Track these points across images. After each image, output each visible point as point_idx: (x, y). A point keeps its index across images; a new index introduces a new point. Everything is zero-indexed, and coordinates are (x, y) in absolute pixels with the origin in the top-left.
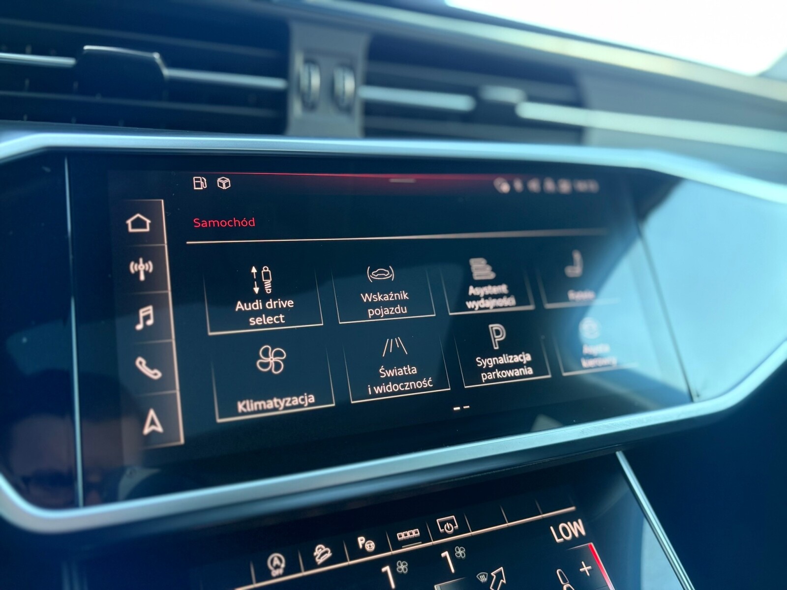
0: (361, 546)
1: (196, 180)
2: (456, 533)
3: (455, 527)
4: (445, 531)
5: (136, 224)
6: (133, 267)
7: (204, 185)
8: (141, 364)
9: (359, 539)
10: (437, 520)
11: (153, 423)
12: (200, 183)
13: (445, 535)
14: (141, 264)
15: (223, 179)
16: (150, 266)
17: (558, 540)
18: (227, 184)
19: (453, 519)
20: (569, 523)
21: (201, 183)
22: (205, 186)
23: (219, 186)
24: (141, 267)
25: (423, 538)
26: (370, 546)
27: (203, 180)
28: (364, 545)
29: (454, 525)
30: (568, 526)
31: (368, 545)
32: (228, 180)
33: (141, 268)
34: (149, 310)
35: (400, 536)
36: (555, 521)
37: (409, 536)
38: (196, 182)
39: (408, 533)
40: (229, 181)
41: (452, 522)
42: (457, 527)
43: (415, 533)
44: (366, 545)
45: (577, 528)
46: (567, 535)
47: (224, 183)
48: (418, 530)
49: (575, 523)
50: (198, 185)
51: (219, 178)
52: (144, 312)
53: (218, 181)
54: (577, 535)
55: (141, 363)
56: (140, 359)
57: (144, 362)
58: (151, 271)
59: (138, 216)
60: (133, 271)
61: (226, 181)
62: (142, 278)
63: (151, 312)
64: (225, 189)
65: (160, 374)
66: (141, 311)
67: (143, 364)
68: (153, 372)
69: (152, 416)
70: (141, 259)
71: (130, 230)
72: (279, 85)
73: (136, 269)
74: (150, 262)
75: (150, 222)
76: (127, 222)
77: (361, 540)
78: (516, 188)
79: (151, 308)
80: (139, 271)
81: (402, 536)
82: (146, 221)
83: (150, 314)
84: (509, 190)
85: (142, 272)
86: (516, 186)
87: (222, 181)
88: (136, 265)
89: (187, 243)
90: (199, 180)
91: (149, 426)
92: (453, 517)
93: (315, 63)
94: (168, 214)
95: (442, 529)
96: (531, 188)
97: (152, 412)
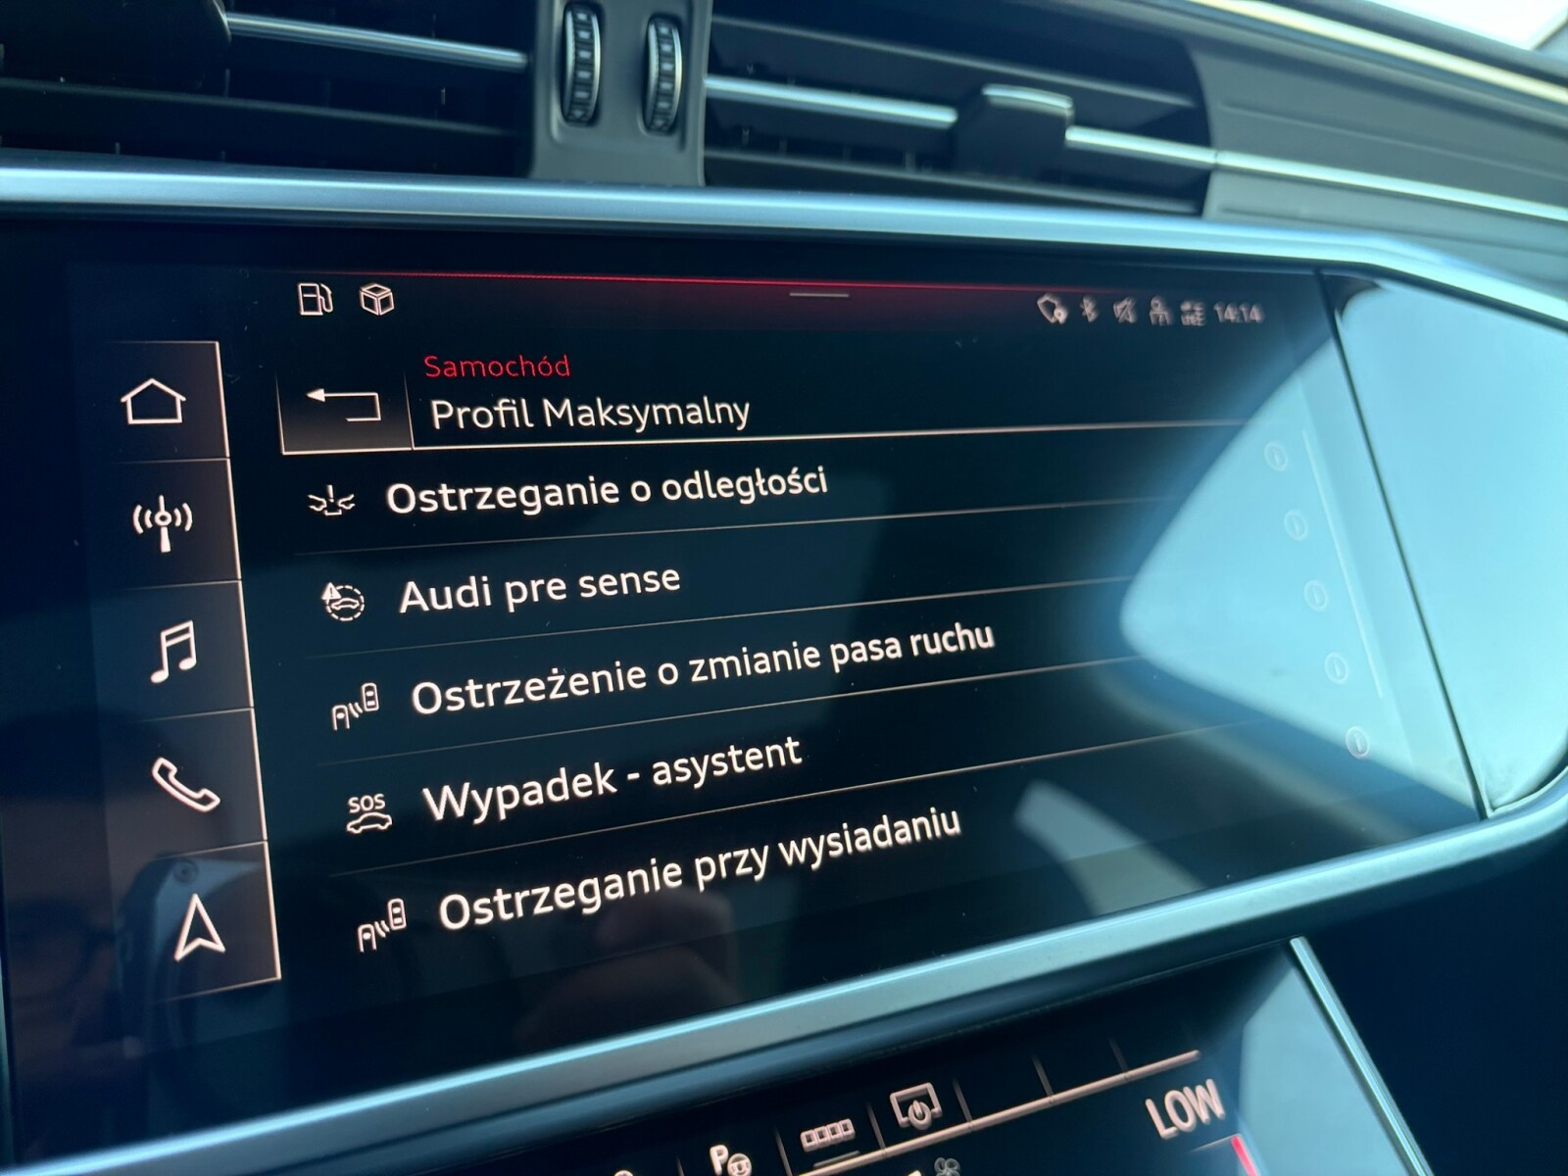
0: (719, 1169)
1: (305, 290)
2: (937, 1124)
3: (933, 1110)
4: (910, 1121)
5: (142, 406)
6: (139, 520)
7: (325, 305)
8: (167, 776)
9: (714, 1151)
10: (894, 1097)
11: (199, 930)
12: (315, 299)
13: (912, 1132)
14: (163, 512)
15: (375, 290)
16: (187, 516)
17: (1165, 1132)
18: (385, 303)
19: (928, 1094)
20: (1187, 1090)
21: (318, 301)
22: (328, 306)
23: (364, 307)
24: (163, 518)
25: (863, 1141)
26: (740, 1168)
27: (323, 293)
28: (725, 1166)
29: (931, 1106)
30: (1185, 1096)
31: (736, 1165)
32: (387, 292)
33: (163, 521)
34: (186, 631)
35: (809, 1140)
36: (1156, 1087)
37: (829, 1138)
38: (305, 296)
39: (826, 1129)
40: (391, 294)
41: (925, 1098)
42: (937, 1109)
43: (842, 1130)
44: (730, 1165)
45: (1202, 1102)
46: (1184, 1117)
47: (377, 298)
48: (849, 1121)
49: (1200, 1089)
50: (311, 304)
51: (365, 284)
52: (169, 638)
53: (362, 294)
54: (1205, 1117)
55: (164, 771)
56: (161, 761)
57: (174, 770)
58: (188, 528)
59: (152, 386)
60: (140, 530)
61: (381, 295)
62: (166, 546)
63: (191, 635)
64: (381, 314)
65: (217, 800)
66: (164, 634)
67: (172, 776)
68: (199, 795)
69: (197, 914)
70: (162, 499)
71: (131, 421)
72: (511, 57)
73: (149, 525)
74: (186, 506)
75: (184, 399)
76: (123, 400)
77: (718, 1154)
78: (1084, 314)
79: (190, 624)
80: (157, 529)
81: (813, 1138)
82: (174, 398)
83: (187, 642)
84: (1068, 320)
85: (164, 533)
86: (1083, 310)
87: (372, 295)
88: (148, 513)
89: (285, 453)
90: (314, 292)
91: (189, 939)
92: (928, 1086)
93: (596, 8)
94: (233, 379)
95: (904, 1117)
96: (1117, 316)
97: (196, 902)
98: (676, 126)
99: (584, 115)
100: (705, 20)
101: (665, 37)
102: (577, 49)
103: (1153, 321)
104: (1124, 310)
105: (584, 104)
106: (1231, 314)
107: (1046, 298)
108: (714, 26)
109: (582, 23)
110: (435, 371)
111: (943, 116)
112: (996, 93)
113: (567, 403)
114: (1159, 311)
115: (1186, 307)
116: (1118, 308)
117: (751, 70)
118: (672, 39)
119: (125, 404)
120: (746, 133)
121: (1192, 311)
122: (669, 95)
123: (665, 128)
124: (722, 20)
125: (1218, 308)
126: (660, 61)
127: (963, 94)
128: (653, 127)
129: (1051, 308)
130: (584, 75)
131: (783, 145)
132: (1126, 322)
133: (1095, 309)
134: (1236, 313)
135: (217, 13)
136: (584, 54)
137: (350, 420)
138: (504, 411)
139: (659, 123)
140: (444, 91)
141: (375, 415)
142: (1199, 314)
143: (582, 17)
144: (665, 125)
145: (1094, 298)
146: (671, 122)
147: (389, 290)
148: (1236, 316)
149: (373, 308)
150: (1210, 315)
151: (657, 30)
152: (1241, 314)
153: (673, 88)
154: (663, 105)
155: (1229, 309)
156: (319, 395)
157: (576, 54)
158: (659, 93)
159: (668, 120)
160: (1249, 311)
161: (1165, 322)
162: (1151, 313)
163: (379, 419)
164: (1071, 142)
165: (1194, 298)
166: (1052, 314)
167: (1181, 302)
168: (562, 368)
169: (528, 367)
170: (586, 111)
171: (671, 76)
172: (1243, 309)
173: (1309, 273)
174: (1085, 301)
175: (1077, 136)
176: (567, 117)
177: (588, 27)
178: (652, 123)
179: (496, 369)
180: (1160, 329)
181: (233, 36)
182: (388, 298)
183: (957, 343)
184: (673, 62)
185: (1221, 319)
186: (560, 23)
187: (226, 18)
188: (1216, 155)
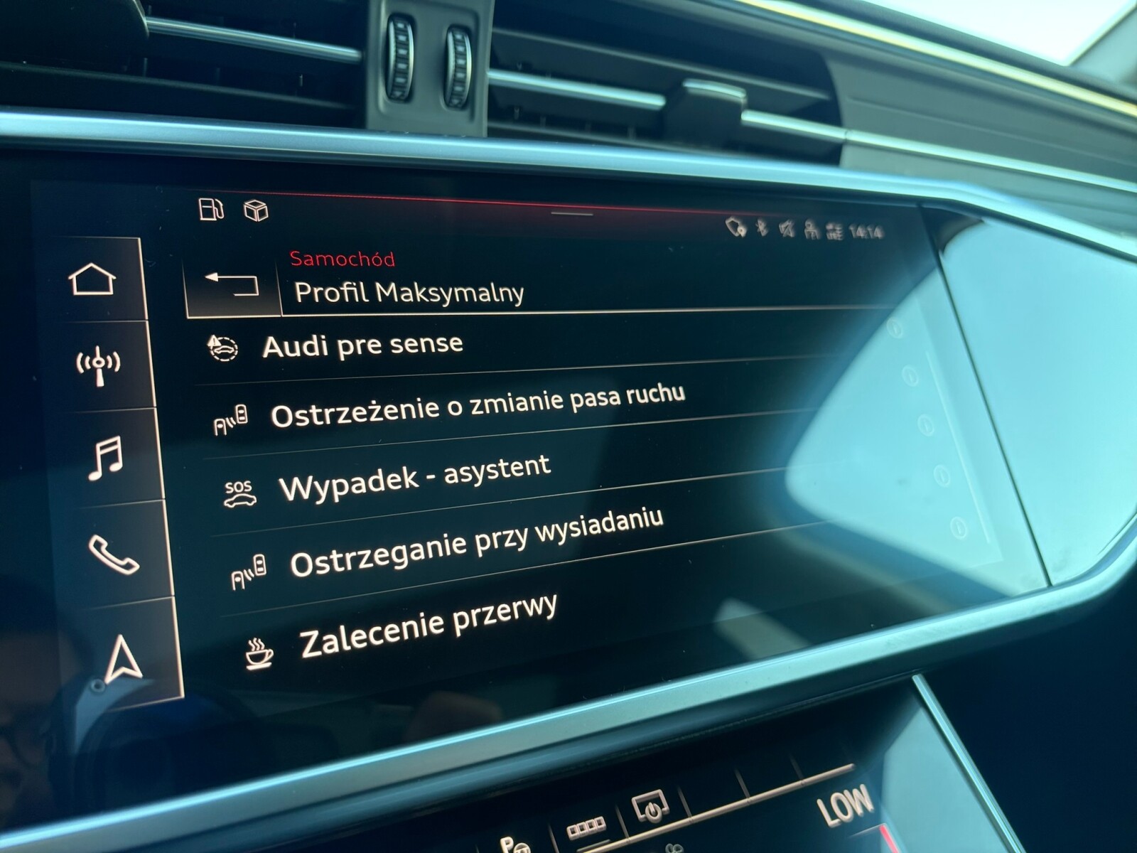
1: (204, 203)
2: (666, 819)
3: (663, 809)
4: (646, 817)
5: (84, 282)
6: (81, 363)
7: (218, 214)
8: (99, 548)
9: (503, 841)
10: (634, 799)
11: (123, 661)
12: (212, 209)
13: (648, 825)
14: (98, 358)
15: (255, 204)
16: (116, 361)
17: (831, 823)
18: (262, 213)
19: (660, 796)
20: (846, 792)
21: (214, 210)
22: (220, 215)
23: (246, 216)
24: (99, 362)
25: (612, 833)
27: (217, 205)
28: (511, 852)
29: (662, 806)
30: (845, 797)
31: (519, 851)
32: (263, 206)
33: (98, 365)
34: (115, 443)
35: (573, 832)
36: (824, 789)
37: (587, 830)
38: (204, 207)
39: (585, 824)
40: (266, 207)
41: (657, 800)
42: (666, 808)
43: (597, 824)
44: (515, 851)
45: (857, 800)
46: (845, 812)
47: (256, 210)
48: (602, 818)
49: (855, 791)
50: (208, 213)
51: (247, 200)
52: (102, 448)
53: (245, 206)
54: (860, 811)
55: (98, 545)
56: (96, 538)
57: (105, 544)
58: (117, 369)
59: (91, 267)
60: (81, 371)
61: (260, 208)
62: (100, 382)
63: (119, 447)
64: (259, 220)
65: (137, 567)
66: (99, 446)
67: (103, 549)
68: (123, 563)
69: (122, 649)
70: (98, 348)
71: (76, 293)
72: (350, 53)
73: (88, 367)
74: (115, 354)
75: (115, 278)
76: (70, 278)
77: (506, 843)
78: (758, 230)
79: (118, 439)
80: (94, 370)
81: (576, 831)
82: (107, 278)
83: (116, 451)
84: (747, 234)
85: (100, 373)
86: (758, 228)
87: (252, 207)
88: (88, 359)
89: (188, 318)
90: (211, 205)
91: (116, 668)
92: (659, 791)
93: (410, 20)
94: (151, 264)
95: (642, 814)
96: (782, 232)
97: (121, 640)
98: (467, 104)
99: (402, 94)
100: (487, 31)
101: (459, 41)
102: (397, 47)
103: (807, 236)
104: (786, 228)
105: (402, 87)
106: (861, 232)
107: (732, 219)
108: (494, 34)
109: (401, 30)
110: (298, 262)
111: (656, 101)
112: (693, 86)
113: (393, 285)
114: (811, 229)
115: (830, 227)
116: (782, 227)
117: (520, 67)
118: (464, 42)
119: (72, 280)
120: (517, 111)
121: (834, 230)
122: (462, 82)
123: (460, 106)
124: (500, 31)
125: (852, 228)
126: (456, 58)
127: (670, 86)
128: (451, 105)
129: (735, 226)
130: (402, 66)
131: (543, 120)
132: (788, 237)
133: (765, 228)
134: (864, 231)
135: (141, 18)
136: (402, 52)
137: (236, 295)
138: (348, 290)
139: (456, 101)
140: (301, 77)
141: (255, 293)
142: (839, 232)
143: (401, 26)
144: (460, 103)
145: (765, 219)
146: (464, 101)
147: (264, 204)
148: (865, 234)
149: (253, 217)
150: (847, 233)
151: (454, 36)
152: (868, 233)
153: (465, 77)
154: (458, 89)
155: (860, 229)
156: (214, 277)
157: (397, 52)
158: (456, 80)
159: (462, 100)
160: (873, 231)
161: (816, 237)
162: (806, 231)
163: (258, 294)
164: (745, 121)
165: (835, 221)
166: (736, 231)
167: (826, 223)
168: (389, 261)
169: (364, 260)
170: (404, 92)
171: (464, 68)
172: (869, 229)
173: (914, 206)
174: (759, 222)
175: (750, 117)
176: (390, 96)
177: (405, 32)
178: (450, 102)
179: (341, 260)
180: (812, 242)
181: (150, 33)
182: (264, 210)
183: (670, 249)
184: (465, 59)
185: (854, 235)
186: (385, 30)
187: (146, 21)
188: (846, 133)
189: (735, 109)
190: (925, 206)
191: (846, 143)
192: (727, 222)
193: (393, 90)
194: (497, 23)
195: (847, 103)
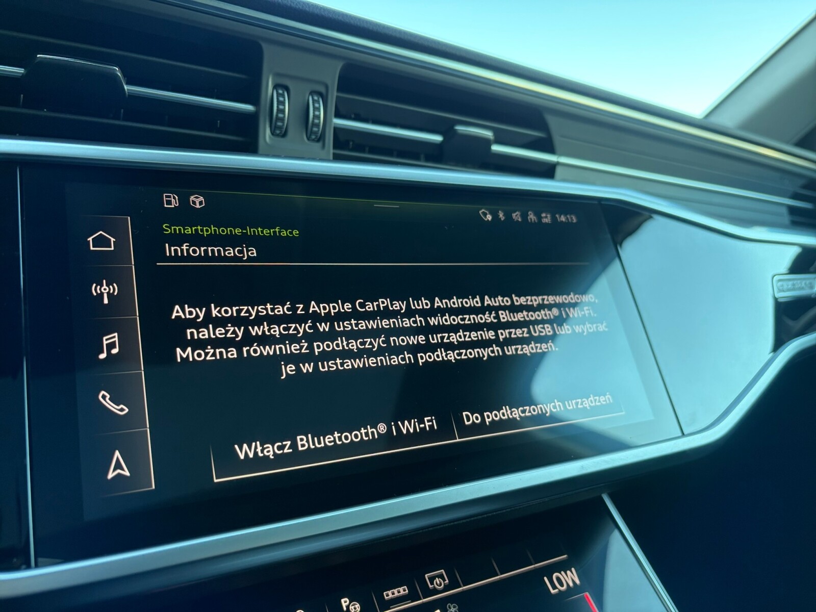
0: (345, 609)
1: (167, 197)
2: (447, 588)
3: (445, 582)
4: (434, 587)
5: (97, 242)
6: (95, 290)
7: (175, 202)
8: (105, 398)
9: (343, 601)
10: (426, 575)
11: (118, 466)
12: (171, 200)
13: (436, 592)
14: (105, 287)
15: (197, 197)
16: (115, 289)
17: (553, 591)
18: (201, 203)
19: (443, 574)
20: (562, 573)
22: (176, 204)
23: (192, 204)
24: (105, 289)
25: (412, 597)
26: (355, 608)
27: (174, 198)
28: (348, 607)
29: (444, 580)
30: (562, 575)
31: (353, 607)
32: (202, 198)
33: (105, 291)
34: (114, 337)
35: (387, 595)
36: (549, 571)
37: (396, 594)
38: (167, 199)
39: (395, 591)
40: (203, 199)
41: (441, 576)
42: (447, 581)
43: (403, 591)
44: (350, 607)
45: (570, 578)
46: (562, 585)
48: (406, 587)
49: (568, 572)
50: (169, 203)
51: (192, 195)
52: (106, 340)
53: (191, 199)
54: (571, 584)
56: (103, 392)
57: (108, 396)
58: (116, 294)
59: (101, 234)
60: (95, 294)
61: (199, 200)
62: (106, 301)
63: (116, 339)
64: (199, 207)
65: (127, 410)
66: (105, 338)
67: (107, 399)
68: (119, 408)
69: (118, 458)
70: (104, 281)
71: (92, 248)
72: (249, 107)
73: (99, 292)
74: (115, 285)
75: (114, 240)
76: (88, 239)
77: (345, 602)
78: (499, 217)
79: (116, 334)
80: (102, 294)
81: (389, 595)
82: (110, 240)
83: (115, 341)
84: (493, 219)
85: (105, 295)
86: (499, 215)
87: (195, 199)
88: (99, 287)
90: (170, 197)
91: (114, 470)
92: (443, 571)
93: (286, 88)
94: (136, 232)
95: (431, 585)
96: (514, 218)
97: (117, 454)
98: (321, 139)
99: (280, 132)
100: (333, 94)
101: (316, 101)
102: (278, 104)
103: (529, 221)
104: (516, 216)
105: (280, 128)
106: (563, 219)
107: (483, 210)
108: (337, 97)
109: (280, 94)
111: (438, 138)
112: (460, 128)
114: (532, 217)
115: (543, 215)
116: (514, 215)
117: (353, 116)
118: (319, 102)
119: (89, 241)
120: (351, 143)
121: (546, 217)
122: (318, 125)
123: (316, 140)
124: (341, 95)
125: (557, 216)
126: (314, 111)
127: (446, 129)
128: (310, 139)
129: (485, 214)
130: (281, 115)
131: (367, 149)
132: (518, 221)
133: (503, 215)
135: (123, 86)
136: (281, 107)
139: (313, 137)
140: (219, 122)
142: (549, 218)
144: (316, 138)
145: (503, 211)
146: (318, 137)
148: (566, 219)
150: (554, 218)
151: (313, 98)
152: (567, 219)
153: (320, 122)
154: (315, 129)
155: (562, 216)
157: (278, 107)
158: (314, 125)
159: (317, 136)
160: (571, 217)
161: (535, 221)
162: (529, 217)
164: (494, 150)
165: (546, 212)
166: (486, 217)
167: (542, 212)
170: (281, 131)
171: (319, 117)
172: (568, 216)
173: (596, 202)
174: (500, 212)
175: (496, 148)
176: (273, 133)
177: (283, 96)
178: (310, 137)
180: (533, 225)
181: (129, 95)
182: (202, 201)
183: (446, 227)
184: (320, 111)
185: (559, 220)
186: (271, 94)
187: (126, 87)
188: (558, 158)
189: (487, 143)
190: (603, 203)
191: (558, 164)
192: (480, 212)
193: (274, 130)
194: (340, 89)
195: (557, 140)
